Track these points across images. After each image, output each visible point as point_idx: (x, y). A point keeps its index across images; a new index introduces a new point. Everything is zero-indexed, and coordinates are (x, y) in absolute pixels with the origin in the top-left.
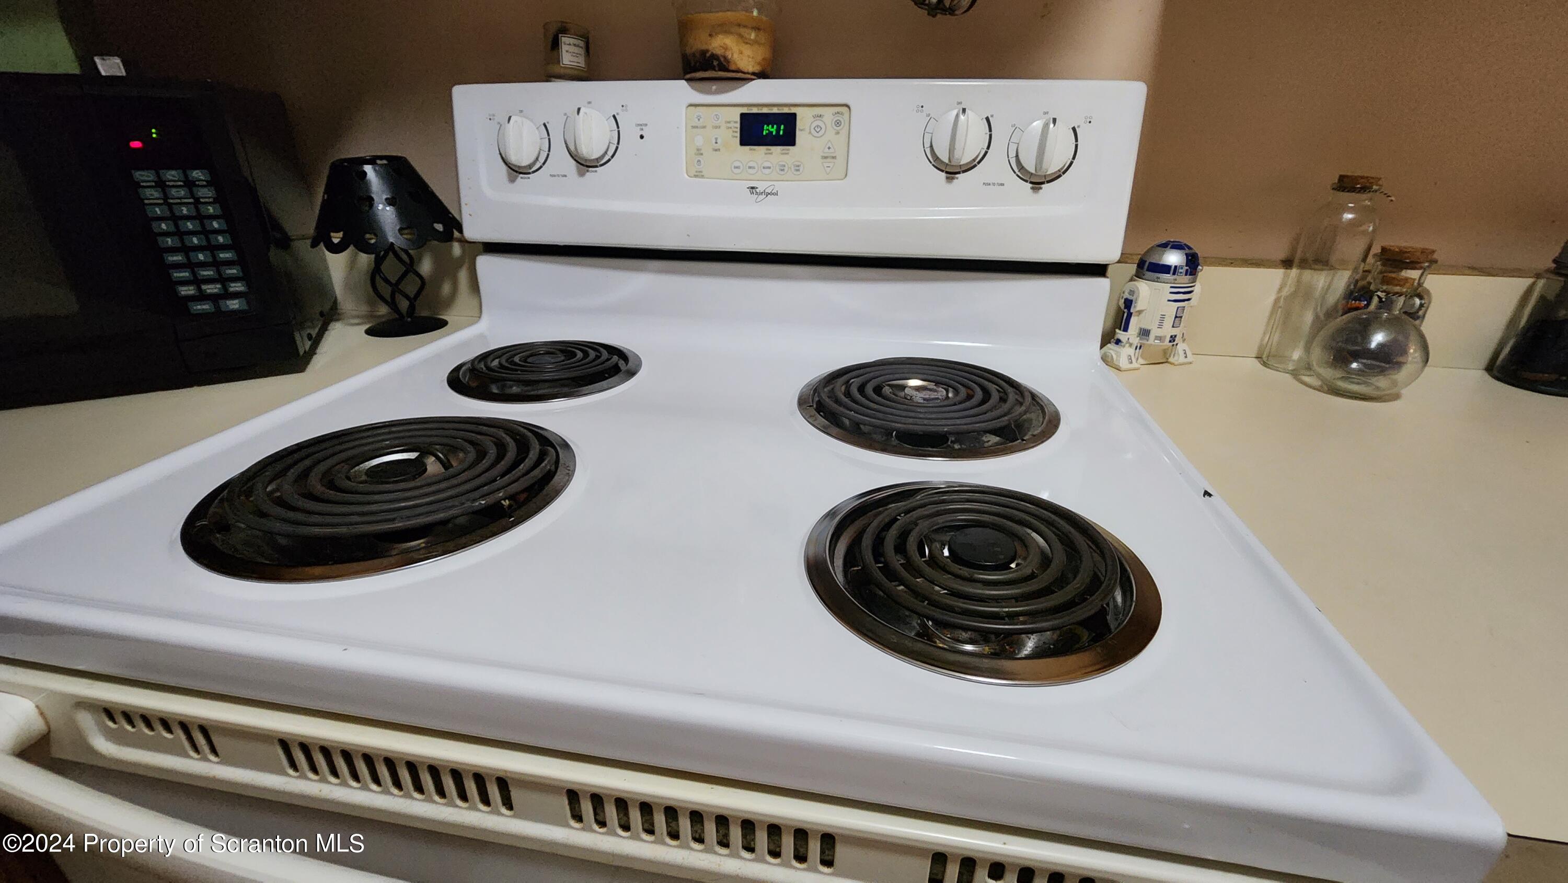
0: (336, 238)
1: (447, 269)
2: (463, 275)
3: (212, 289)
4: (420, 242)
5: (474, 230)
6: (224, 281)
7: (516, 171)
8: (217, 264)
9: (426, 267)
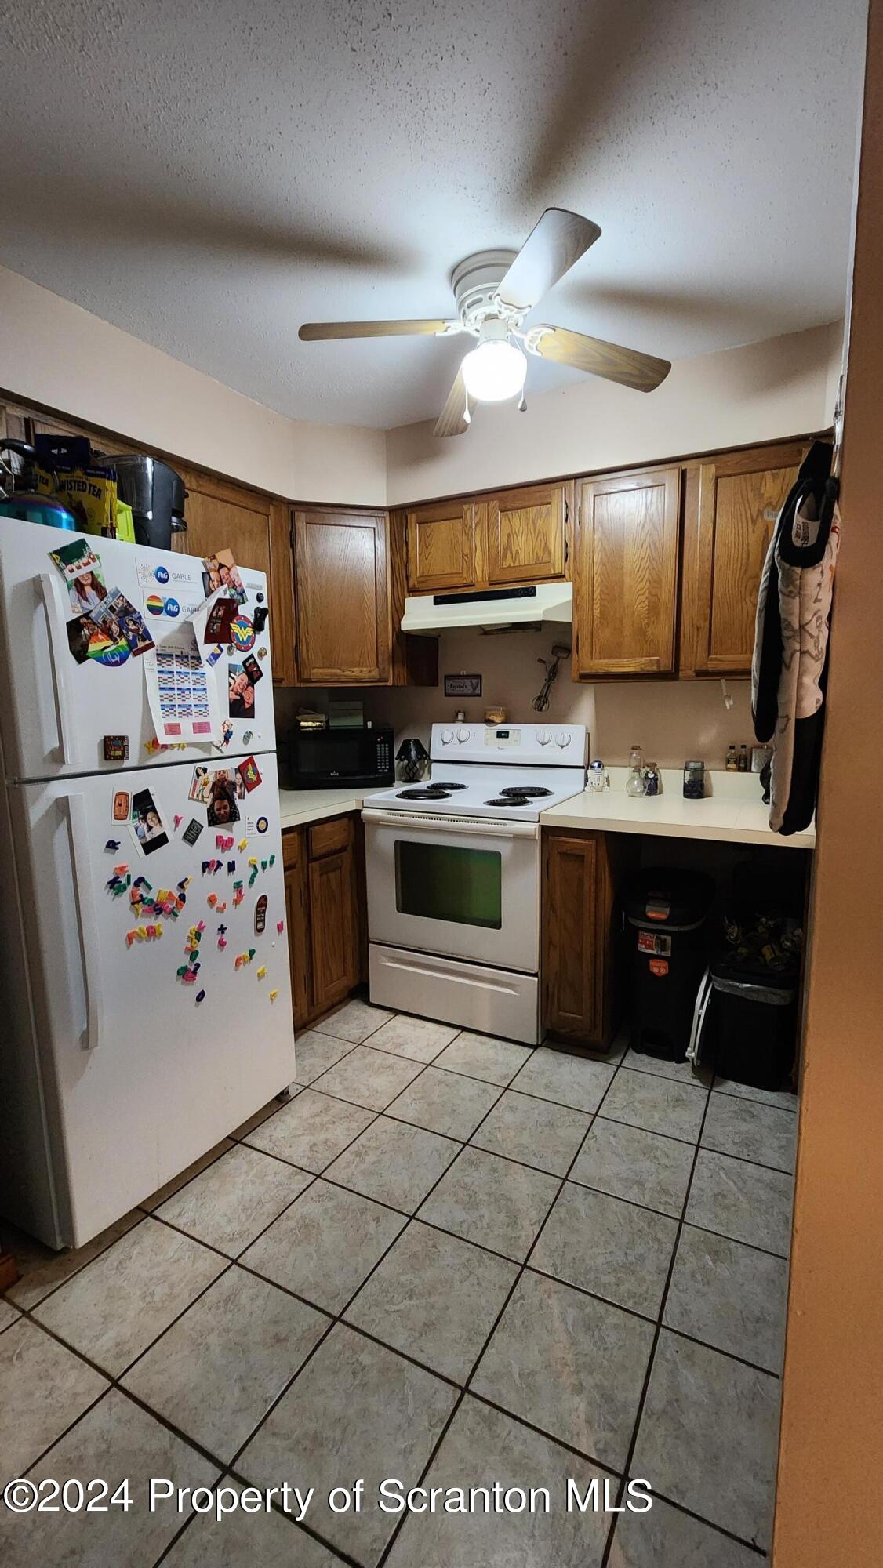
0: (402, 757)
1: (423, 767)
2: (427, 769)
3: (383, 767)
4: (419, 760)
5: (432, 757)
6: (385, 766)
7: (444, 743)
8: (385, 762)
9: (418, 765)
